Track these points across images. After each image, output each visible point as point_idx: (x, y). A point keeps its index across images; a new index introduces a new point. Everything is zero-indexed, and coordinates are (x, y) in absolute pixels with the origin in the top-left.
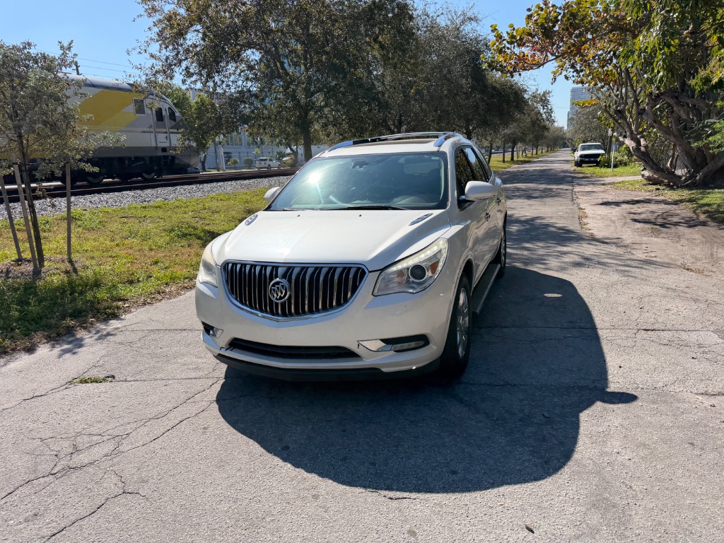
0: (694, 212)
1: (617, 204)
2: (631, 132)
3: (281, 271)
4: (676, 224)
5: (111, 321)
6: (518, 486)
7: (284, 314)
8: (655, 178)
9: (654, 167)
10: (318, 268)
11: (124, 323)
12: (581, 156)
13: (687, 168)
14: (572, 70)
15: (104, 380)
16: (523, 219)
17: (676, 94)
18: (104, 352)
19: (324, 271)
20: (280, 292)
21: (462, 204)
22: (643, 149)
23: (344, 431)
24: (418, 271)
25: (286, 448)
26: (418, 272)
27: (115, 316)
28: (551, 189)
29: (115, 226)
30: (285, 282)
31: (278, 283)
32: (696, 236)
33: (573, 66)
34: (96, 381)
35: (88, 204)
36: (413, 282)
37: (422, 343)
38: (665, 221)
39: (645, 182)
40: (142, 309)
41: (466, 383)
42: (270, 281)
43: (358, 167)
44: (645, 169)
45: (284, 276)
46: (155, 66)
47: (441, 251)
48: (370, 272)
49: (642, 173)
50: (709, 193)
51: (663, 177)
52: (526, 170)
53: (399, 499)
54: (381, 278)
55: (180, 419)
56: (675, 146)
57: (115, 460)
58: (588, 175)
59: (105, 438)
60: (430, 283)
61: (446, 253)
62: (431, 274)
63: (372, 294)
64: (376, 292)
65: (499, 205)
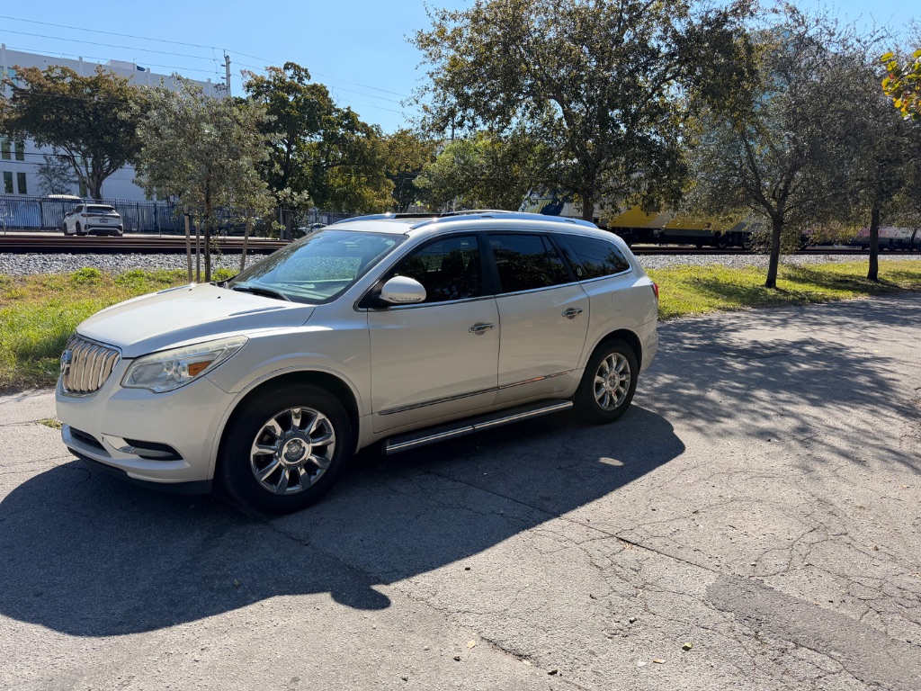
37: (170, 455)
48: (122, 359)
54: (133, 368)
60: (183, 384)
61: (232, 353)
62: (188, 376)
63: (120, 384)
64: (126, 383)
65: (571, 318)
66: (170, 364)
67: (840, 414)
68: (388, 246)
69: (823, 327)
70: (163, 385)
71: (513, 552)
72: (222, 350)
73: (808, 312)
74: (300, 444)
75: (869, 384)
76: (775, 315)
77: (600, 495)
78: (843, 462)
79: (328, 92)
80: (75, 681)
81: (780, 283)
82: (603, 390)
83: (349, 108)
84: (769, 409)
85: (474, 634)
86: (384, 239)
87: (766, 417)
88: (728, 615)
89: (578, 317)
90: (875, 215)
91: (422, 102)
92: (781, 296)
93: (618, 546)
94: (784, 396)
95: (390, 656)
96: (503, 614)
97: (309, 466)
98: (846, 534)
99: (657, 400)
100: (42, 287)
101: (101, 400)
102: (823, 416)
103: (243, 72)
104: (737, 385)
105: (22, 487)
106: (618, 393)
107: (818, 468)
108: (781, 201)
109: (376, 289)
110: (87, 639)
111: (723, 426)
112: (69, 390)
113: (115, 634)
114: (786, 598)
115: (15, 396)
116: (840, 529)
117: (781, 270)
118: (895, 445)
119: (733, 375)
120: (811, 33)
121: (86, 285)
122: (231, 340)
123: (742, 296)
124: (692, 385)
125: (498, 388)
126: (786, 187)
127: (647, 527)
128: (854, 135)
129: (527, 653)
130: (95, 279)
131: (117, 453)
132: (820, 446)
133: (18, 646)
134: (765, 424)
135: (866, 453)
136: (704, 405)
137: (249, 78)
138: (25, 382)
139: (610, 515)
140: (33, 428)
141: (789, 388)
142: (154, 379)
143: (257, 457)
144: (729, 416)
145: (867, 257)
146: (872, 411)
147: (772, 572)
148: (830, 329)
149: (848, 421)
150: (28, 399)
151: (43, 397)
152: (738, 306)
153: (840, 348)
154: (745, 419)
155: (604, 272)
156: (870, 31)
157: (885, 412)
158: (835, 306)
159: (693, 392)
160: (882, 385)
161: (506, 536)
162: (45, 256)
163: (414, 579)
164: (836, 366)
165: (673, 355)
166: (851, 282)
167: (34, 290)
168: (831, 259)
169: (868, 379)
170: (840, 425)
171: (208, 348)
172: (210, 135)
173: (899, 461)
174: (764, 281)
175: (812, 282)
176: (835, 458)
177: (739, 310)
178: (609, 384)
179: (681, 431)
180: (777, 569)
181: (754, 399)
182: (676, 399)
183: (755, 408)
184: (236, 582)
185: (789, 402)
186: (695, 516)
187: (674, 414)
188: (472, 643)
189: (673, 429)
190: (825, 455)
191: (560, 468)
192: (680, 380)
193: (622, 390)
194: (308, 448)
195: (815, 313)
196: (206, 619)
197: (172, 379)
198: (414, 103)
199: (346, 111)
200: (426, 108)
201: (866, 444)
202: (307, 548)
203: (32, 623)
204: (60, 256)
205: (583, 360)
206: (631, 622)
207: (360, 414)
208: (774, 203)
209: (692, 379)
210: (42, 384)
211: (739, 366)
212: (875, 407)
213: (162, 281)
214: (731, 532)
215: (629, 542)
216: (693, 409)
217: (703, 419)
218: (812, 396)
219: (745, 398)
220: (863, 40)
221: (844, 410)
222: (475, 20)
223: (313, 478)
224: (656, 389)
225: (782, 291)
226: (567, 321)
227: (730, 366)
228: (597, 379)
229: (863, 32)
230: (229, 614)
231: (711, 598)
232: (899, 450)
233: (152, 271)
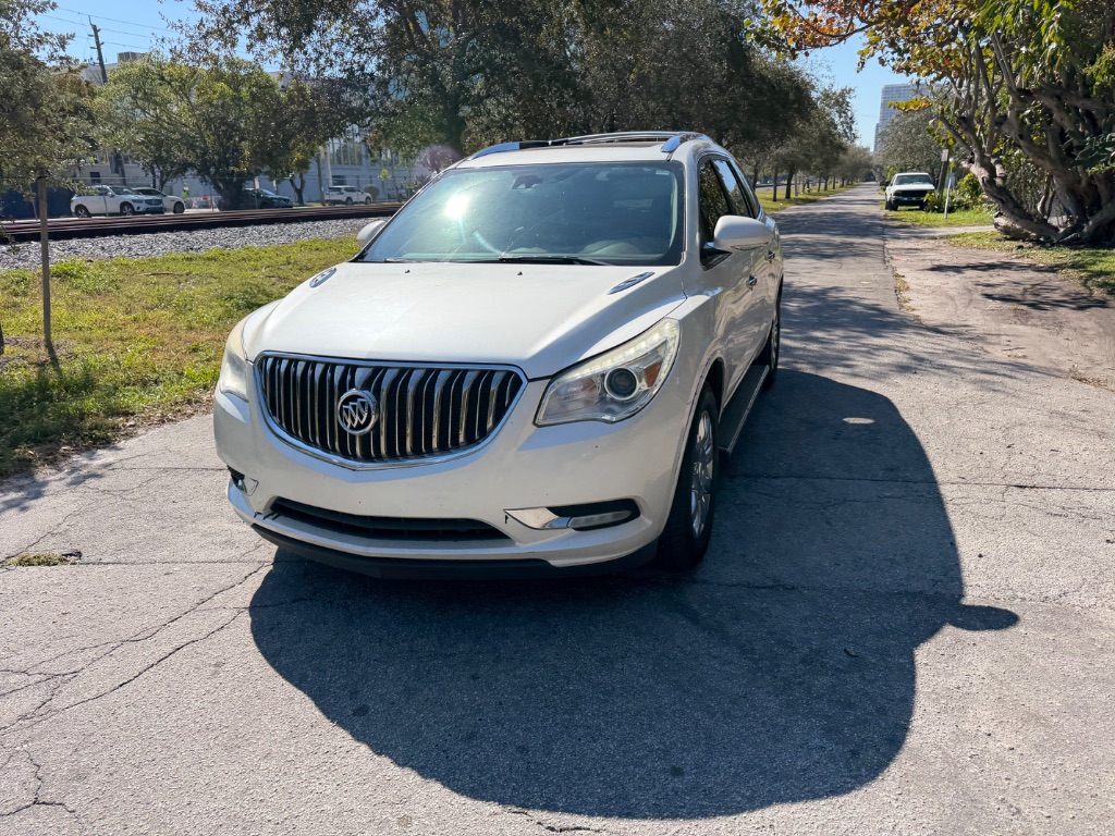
0: (1084, 284)
1: (957, 269)
2: (982, 156)
3: (360, 375)
4: (1058, 304)
5: (100, 452)
6: (801, 805)
7: (367, 457)
8: (1015, 230)
9: (1016, 211)
10: (431, 371)
11: (121, 455)
12: (897, 193)
13: (1068, 213)
14: (891, 50)
15: (63, 559)
16: (808, 290)
17: (1058, 92)
18: (73, 507)
19: (443, 377)
20: (357, 414)
21: (709, 257)
22: (999, 181)
23: (475, 677)
24: (621, 380)
25: (362, 711)
26: (622, 382)
27: (107, 443)
28: (852, 244)
29: (134, 289)
30: (367, 396)
31: (354, 398)
32: (1087, 324)
33: (892, 44)
34: (48, 562)
35: (98, 251)
36: (613, 401)
37: (627, 514)
38: (1039, 299)
39: (999, 235)
40: (157, 430)
41: (705, 582)
42: (341, 394)
43: (523, 186)
44: (1000, 214)
45: (366, 385)
46: (204, 22)
47: (665, 343)
48: (530, 381)
49: (997, 220)
50: (1104, 255)
51: (1029, 228)
52: (811, 214)
53: (567, 829)
54: (551, 392)
55: (176, 644)
56: (1050, 177)
57: (38, 729)
58: (909, 224)
59: (32, 680)
60: (643, 402)
61: (675, 346)
62: (646, 388)
63: (534, 423)
64: (540, 420)
65: (771, 263)
68: (670, 179)
131: (536, 536)
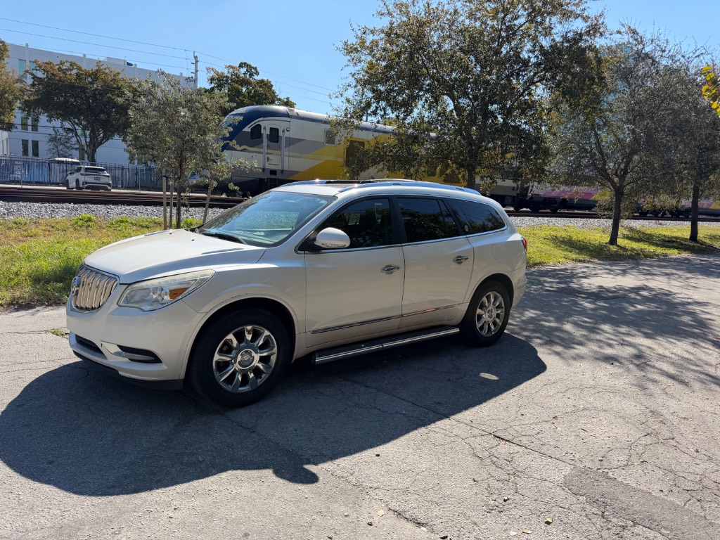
15: (62, 335)
34: (59, 334)
37: (153, 358)
48: (120, 284)
54: (126, 291)
60: (164, 305)
61: (203, 282)
62: (169, 299)
63: (117, 304)
64: (121, 303)
65: (460, 263)
66: (155, 290)
67: (668, 345)
68: (322, 204)
69: (655, 277)
70: (148, 305)
71: (412, 444)
72: (196, 280)
73: (643, 265)
74: (250, 353)
75: (690, 323)
76: (617, 266)
77: (480, 402)
78: (670, 382)
79: (272, 86)
80: (79, 529)
81: (620, 241)
82: (483, 321)
83: (288, 98)
84: (612, 339)
85: (383, 505)
86: (318, 199)
87: (610, 345)
88: (581, 498)
89: (465, 263)
90: (696, 190)
91: (345, 95)
92: (621, 252)
93: (495, 442)
94: (624, 329)
95: (318, 519)
96: (406, 491)
97: (257, 371)
98: (673, 439)
99: (525, 330)
100: (52, 228)
101: (101, 316)
102: (655, 346)
103: (208, 69)
104: (586, 320)
105: (36, 380)
106: (495, 323)
107: (650, 386)
108: (622, 178)
109: (312, 237)
110: (88, 498)
111: (576, 351)
112: (77, 307)
113: (108, 495)
114: (626, 486)
115: (30, 311)
116: (668, 435)
117: (621, 231)
118: (711, 371)
119: (583, 312)
120: (647, 49)
121: (84, 228)
122: (202, 273)
123: (592, 251)
124: (552, 319)
125: (402, 316)
126: (626, 167)
127: (517, 428)
128: (680, 128)
129: (424, 522)
130: (90, 223)
131: (111, 356)
132: (653, 370)
133: (35, 500)
134: (609, 351)
135: (688, 376)
136: (561, 335)
137: (212, 74)
138: (38, 300)
139: (489, 418)
140: (44, 336)
141: (628, 324)
142: (143, 301)
143: (218, 363)
144: (581, 344)
145: (689, 223)
146: (693, 343)
147: (615, 466)
148: (660, 278)
149: (674, 351)
150: (40, 314)
151: (51, 312)
152: (587, 258)
153: (669, 294)
154: (594, 347)
155: (484, 229)
156: (692, 48)
157: (703, 345)
158: (663, 260)
159: (553, 324)
160: (702, 324)
161: (408, 431)
162: (54, 205)
163: (337, 461)
164: (664, 307)
165: (537, 295)
166: (677, 242)
167: (45, 230)
168: (661, 224)
169: (690, 318)
170: (668, 354)
171: (185, 278)
172: (184, 116)
173: (715, 383)
174: (608, 240)
175: (645, 241)
176: (664, 379)
177: (588, 262)
178: (488, 315)
179: (543, 354)
180: (619, 464)
181: (600, 331)
182: (539, 329)
183: (602, 339)
184: (201, 459)
185: (628, 334)
186: (554, 421)
187: (538, 341)
188: (381, 512)
189: (536, 352)
190: (657, 377)
191: (449, 380)
192: (542, 315)
193: (498, 320)
194: (257, 357)
195: (648, 265)
196: (178, 486)
197: (156, 301)
198: (340, 96)
199: (285, 100)
200: (348, 101)
201: (688, 369)
202: (253, 435)
203: (46, 484)
204: (64, 205)
205: (468, 296)
206: (505, 501)
207: (297, 332)
208: (616, 179)
209: (552, 314)
210: (50, 302)
211: (588, 305)
212: (696, 341)
213: (142, 227)
214: (582, 434)
215: (503, 439)
216: (552, 338)
217: (561, 345)
218: (646, 330)
219: (593, 330)
220: (687, 56)
221: (670, 342)
222: (388, 35)
223: (259, 380)
224: (523, 321)
225: (621, 248)
226: (455, 265)
227: (581, 305)
228: (479, 311)
229: (687, 49)
230: (195, 483)
231: (567, 484)
232: (715, 375)
233: (134, 219)
